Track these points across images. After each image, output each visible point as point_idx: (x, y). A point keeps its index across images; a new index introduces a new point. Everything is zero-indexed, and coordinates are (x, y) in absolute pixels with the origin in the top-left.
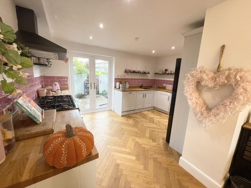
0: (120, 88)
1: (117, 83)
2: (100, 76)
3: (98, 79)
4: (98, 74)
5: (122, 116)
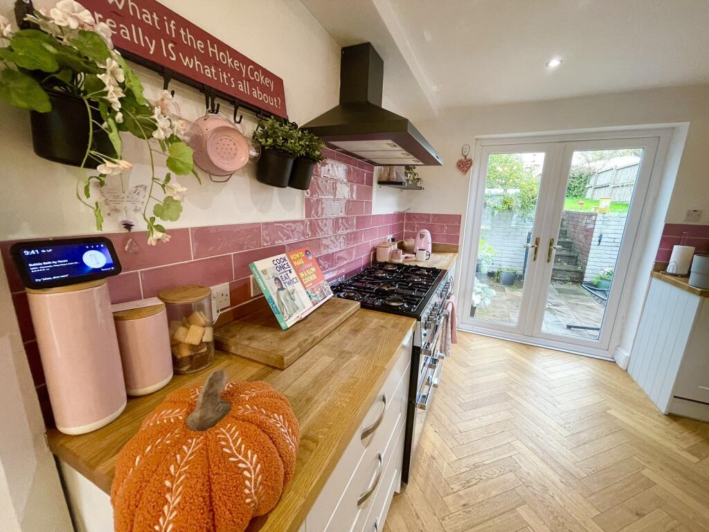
0: (688, 276)
1: (676, 249)
2: (600, 217)
3: (590, 226)
4: (596, 208)
5: (672, 416)
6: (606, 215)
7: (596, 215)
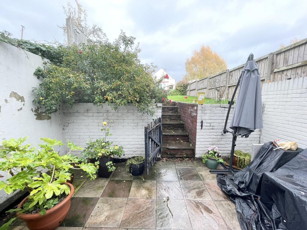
2: (199, 106)
3: (194, 114)
4: (196, 101)
6: (203, 106)
7: (197, 106)
